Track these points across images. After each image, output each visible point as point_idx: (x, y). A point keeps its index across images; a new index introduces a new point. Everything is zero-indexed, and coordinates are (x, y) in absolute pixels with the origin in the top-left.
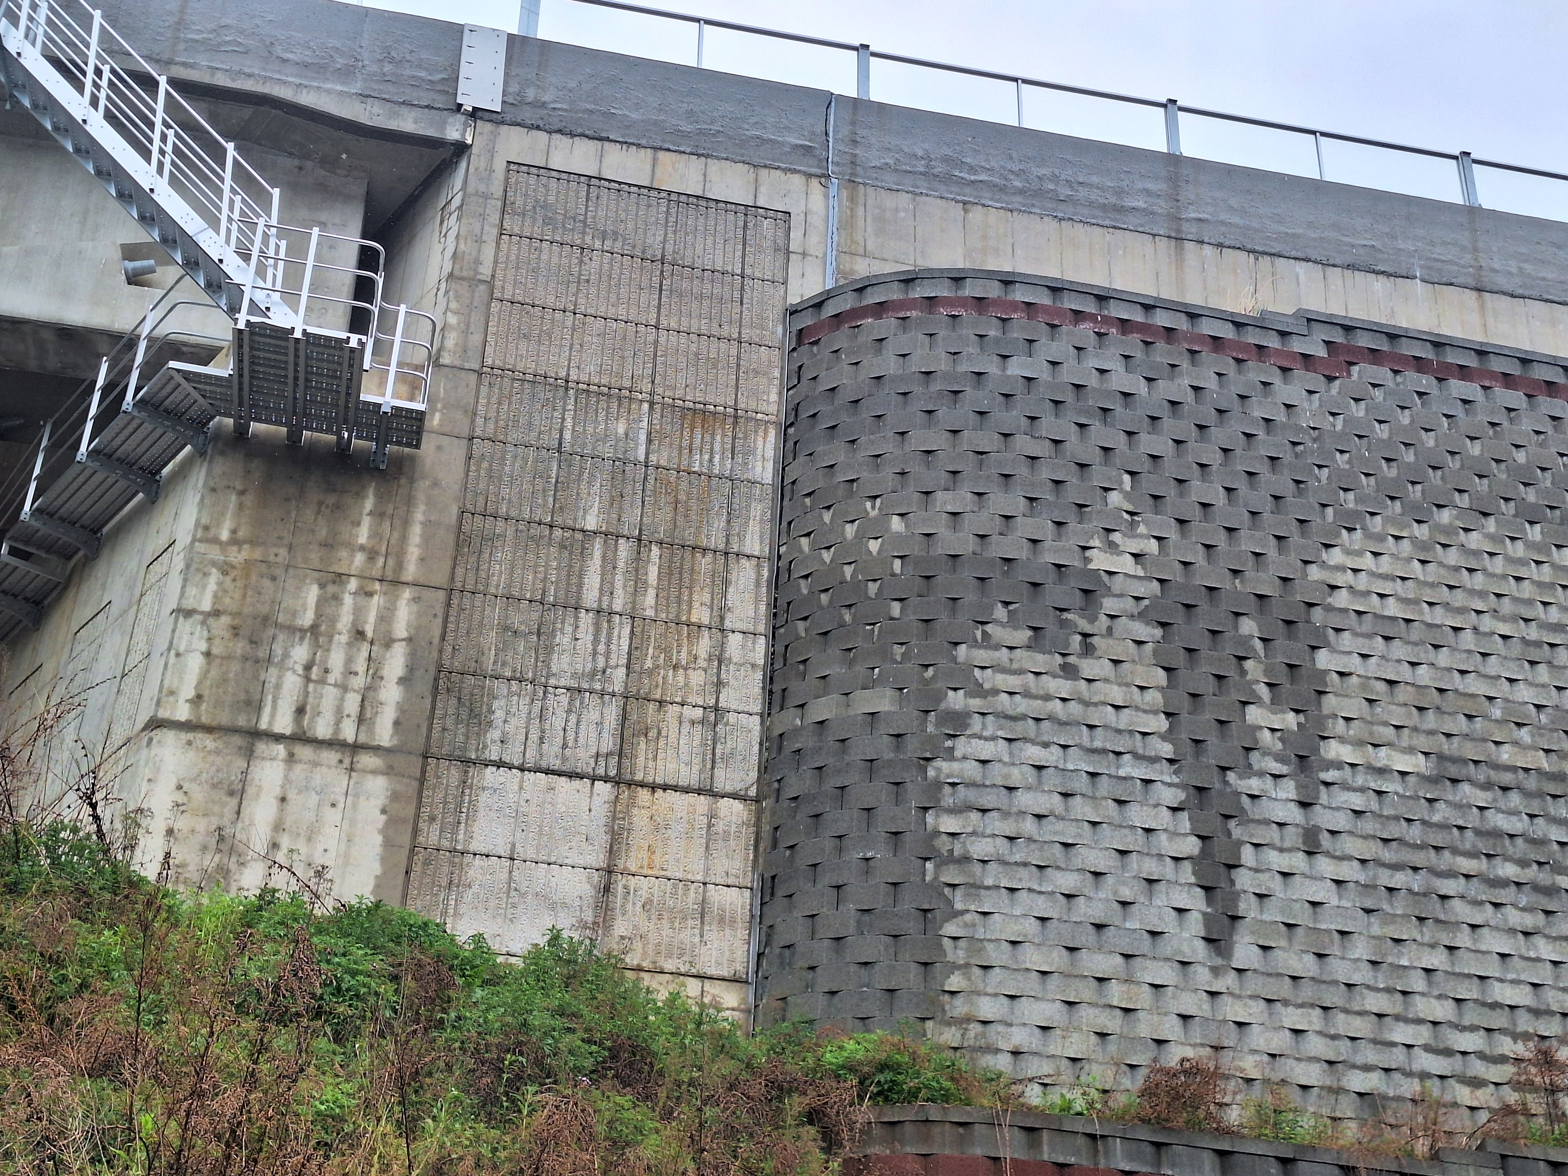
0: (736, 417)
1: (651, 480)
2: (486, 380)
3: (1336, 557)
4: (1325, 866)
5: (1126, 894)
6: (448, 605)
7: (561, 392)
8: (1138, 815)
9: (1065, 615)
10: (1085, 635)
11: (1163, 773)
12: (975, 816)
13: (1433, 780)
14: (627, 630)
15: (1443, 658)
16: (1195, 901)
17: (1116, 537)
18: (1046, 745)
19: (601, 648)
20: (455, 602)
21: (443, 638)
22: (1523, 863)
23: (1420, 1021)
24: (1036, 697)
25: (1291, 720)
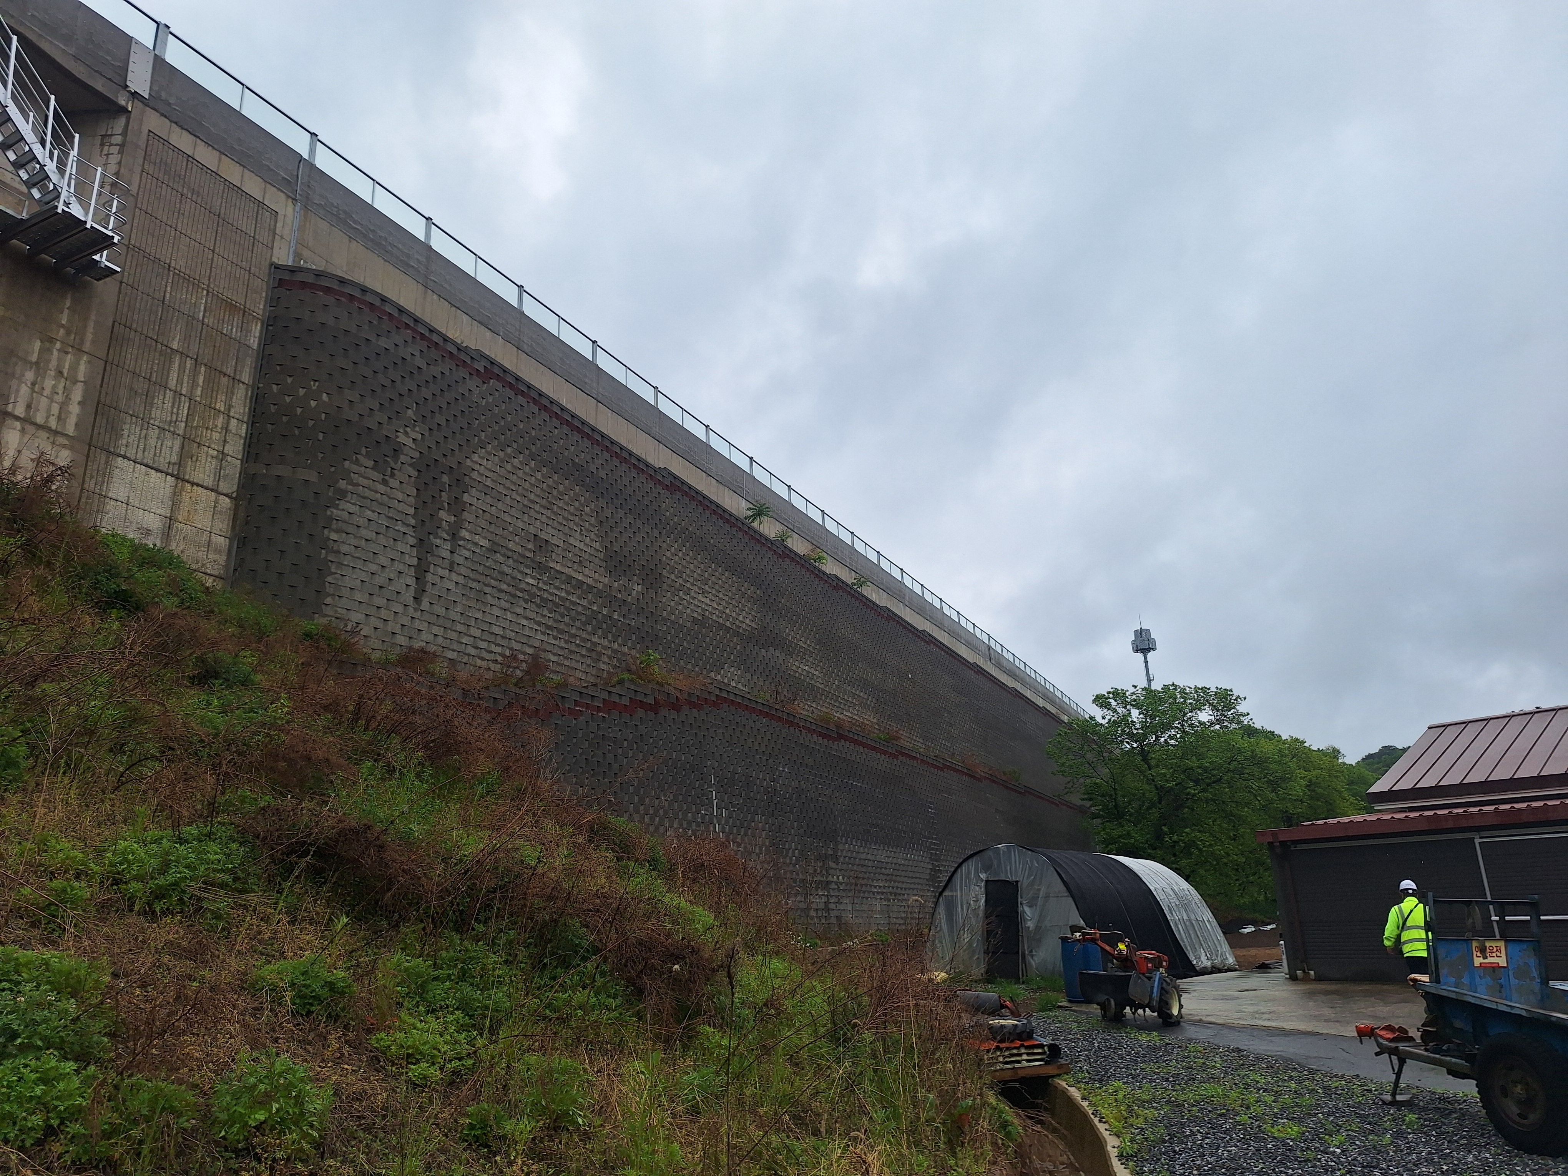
0: (244, 311)
1: (204, 331)
2: (131, 252)
3: (475, 458)
4: (454, 577)
5: (392, 576)
6: (105, 370)
7: (166, 271)
8: (400, 546)
9: (386, 458)
10: (392, 469)
11: (409, 530)
12: (344, 535)
13: (489, 550)
14: (187, 405)
15: (500, 505)
16: (412, 581)
17: (408, 429)
18: (374, 511)
19: (175, 410)
20: (108, 368)
21: (101, 386)
22: (509, 585)
23: (471, 636)
24: (373, 491)
25: (452, 519)
